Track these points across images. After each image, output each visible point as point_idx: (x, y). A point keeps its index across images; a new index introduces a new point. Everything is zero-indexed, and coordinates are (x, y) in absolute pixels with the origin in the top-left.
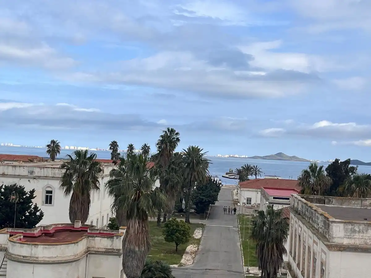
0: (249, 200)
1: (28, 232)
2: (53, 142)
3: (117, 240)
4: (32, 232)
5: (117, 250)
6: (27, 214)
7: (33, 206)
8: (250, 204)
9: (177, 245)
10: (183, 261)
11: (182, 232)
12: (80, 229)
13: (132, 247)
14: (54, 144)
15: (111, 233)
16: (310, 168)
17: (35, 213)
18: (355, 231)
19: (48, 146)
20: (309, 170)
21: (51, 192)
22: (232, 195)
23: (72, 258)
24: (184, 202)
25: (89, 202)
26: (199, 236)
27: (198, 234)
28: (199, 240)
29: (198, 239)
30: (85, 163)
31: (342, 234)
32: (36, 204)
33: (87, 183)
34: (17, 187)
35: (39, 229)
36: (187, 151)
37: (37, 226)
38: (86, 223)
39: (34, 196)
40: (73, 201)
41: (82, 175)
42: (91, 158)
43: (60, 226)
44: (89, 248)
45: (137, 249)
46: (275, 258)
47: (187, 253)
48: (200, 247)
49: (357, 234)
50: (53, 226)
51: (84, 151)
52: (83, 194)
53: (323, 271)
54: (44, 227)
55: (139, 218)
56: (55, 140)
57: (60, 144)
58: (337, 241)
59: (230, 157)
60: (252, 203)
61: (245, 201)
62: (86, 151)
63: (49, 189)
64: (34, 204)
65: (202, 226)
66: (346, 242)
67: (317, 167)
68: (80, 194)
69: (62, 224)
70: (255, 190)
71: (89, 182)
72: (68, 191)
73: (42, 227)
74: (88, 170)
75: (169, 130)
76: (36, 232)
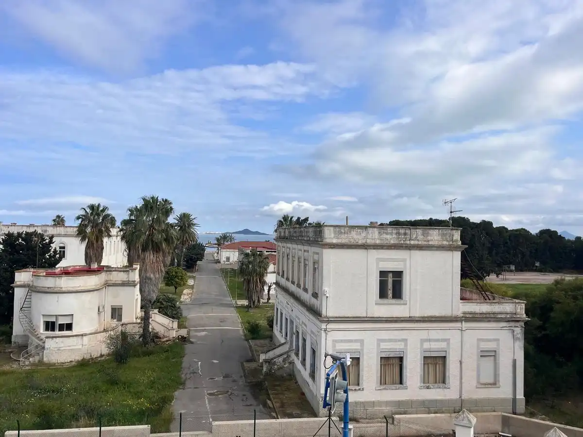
0: (228, 259)
1: (50, 271)
2: (58, 217)
3: (133, 273)
4: (54, 271)
5: (132, 281)
6: (48, 257)
7: (52, 250)
8: (229, 261)
9: (176, 288)
10: (182, 300)
11: (180, 277)
12: (96, 269)
13: (148, 275)
14: (59, 219)
15: (125, 270)
16: (283, 218)
17: (54, 256)
18: (341, 233)
19: (54, 220)
20: (282, 220)
21: (64, 248)
22: (214, 257)
23: (94, 287)
24: (176, 261)
25: (103, 248)
26: (192, 284)
27: (191, 282)
28: (193, 285)
29: (191, 286)
30: (98, 215)
31: (333, 235)
32: (55, 248)
33: (101, 231)
34: (37, 233)
35: (59, 269)
36: (179, 216)
37: (57, 267)
38: (101, 265)
39: (53, 241)
40: (87, 248)
41: (95, 225)
42: (103, 211)
43: (78, 267)
44: (107, 281)
45: (152, 276)
46: (258, 289)
47: (185, 294)
48: (194, 290)
49: (343, 235)
50: (72, 268)
51: (97, 205)
52: (97, 241)
53: (315, 269)
54: (64, 268)
55: (153, 251)
56: (60, 215)
57: (64, 219)
58: (328, 241)
59: (207, 233)
60: (231, 260)
61: (225, 260)
62: (99, 205)
63: (62, 245)
64: (53, 248)
65: (194, 278)
66: (335, 241)
67: (288, 218)
68: (95, 242)
69: (79, 266)
70: (233, 250)
71: (102, 230)
72: (83, 240)
73: (61, 267)
74: (101, 221)
75: (163, 200)
76: (57, 271)
